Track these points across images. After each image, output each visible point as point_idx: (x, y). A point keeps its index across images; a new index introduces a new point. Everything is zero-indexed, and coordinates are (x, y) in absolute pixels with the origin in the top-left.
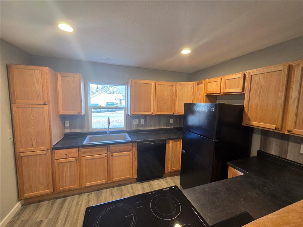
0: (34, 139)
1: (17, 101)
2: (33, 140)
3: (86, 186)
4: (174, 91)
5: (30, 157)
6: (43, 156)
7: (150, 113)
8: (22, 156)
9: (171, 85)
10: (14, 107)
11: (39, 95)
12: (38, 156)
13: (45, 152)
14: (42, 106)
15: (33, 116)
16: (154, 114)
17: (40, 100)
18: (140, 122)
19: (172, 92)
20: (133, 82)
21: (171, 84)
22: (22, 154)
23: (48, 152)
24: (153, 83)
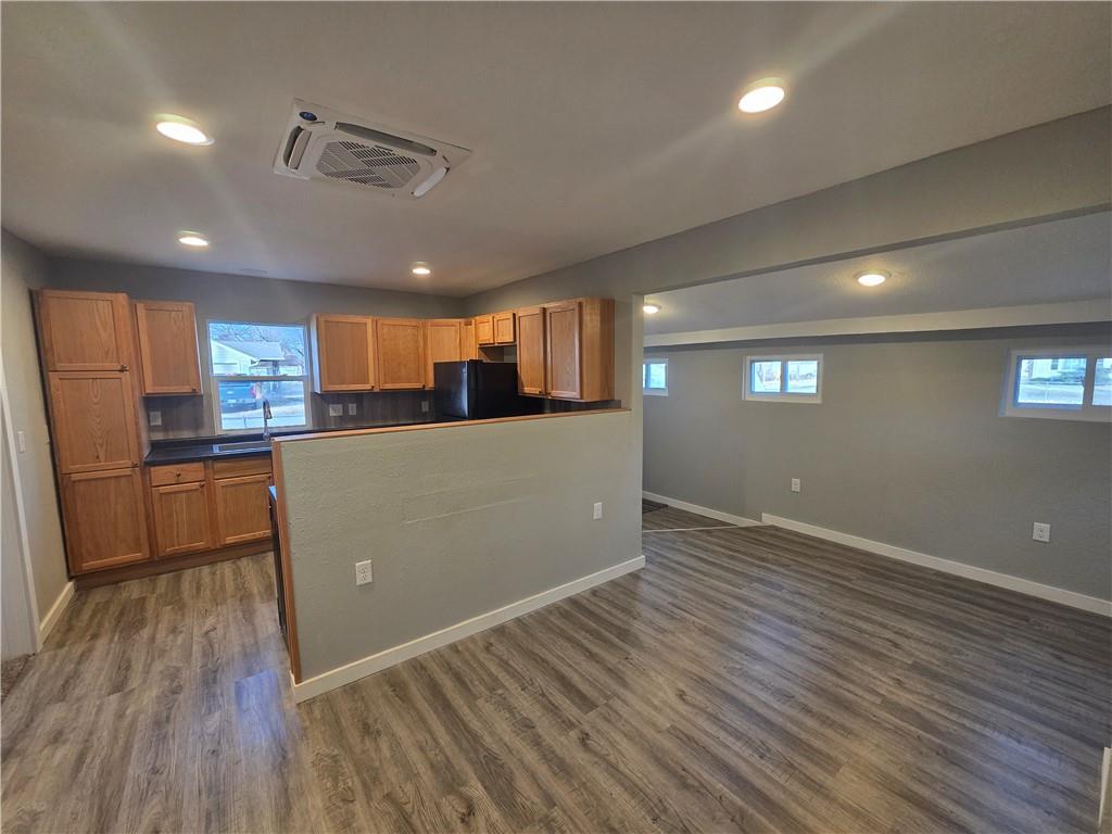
0: (102, 446)
1: (59, 366)
2: (99, 448)
3: (228, 542)
4: (421, 340)
5: (93, 483)
6: (123, 480)
7: (368, 387)
8: (74, 482)
9: (414, 324)
10: (54, 379)
11: (107, 352)
12: (113, 480)
13: (128, 472)
14: (118, 374)
15: (96, 396)
16: (376, 390)
17: (111, 362)
18: (345, 410)
19: (417, 341)
20: (322, 320)
21: (414, 322)
22: (75, 477)
23: (134, 471)
24: (369, 321)
